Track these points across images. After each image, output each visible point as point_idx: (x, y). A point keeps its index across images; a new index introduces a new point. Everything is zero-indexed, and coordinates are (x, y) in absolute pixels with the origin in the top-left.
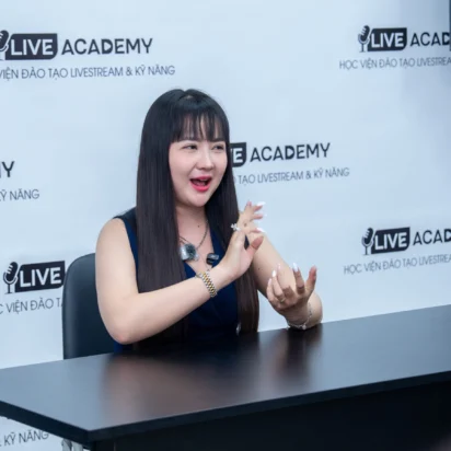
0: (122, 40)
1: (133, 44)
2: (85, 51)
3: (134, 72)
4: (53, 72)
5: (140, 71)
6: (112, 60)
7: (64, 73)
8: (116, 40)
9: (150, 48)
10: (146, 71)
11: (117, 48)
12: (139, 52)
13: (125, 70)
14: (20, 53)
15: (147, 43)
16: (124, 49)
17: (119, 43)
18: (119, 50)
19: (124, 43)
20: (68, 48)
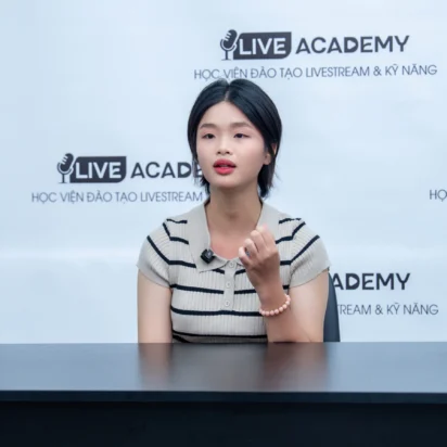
0: (371, 38)
1: (384, 41)
2: (323, 50)
3: (383, 72)
4: (285, 72)
5: (391, 71)
6: (357, 59)
7: (297, 73)
8: (363, 39)
9: (405, 46)
10: (399, 71)
11: (363, 46)
12: (391, 50)
13: (372, 70)
14: (249, 53)
15: (402, 41)
16: (372, 47)
17: (366, 41)
18: (366, 48)
19: (373, 41)
20: (303, 47)
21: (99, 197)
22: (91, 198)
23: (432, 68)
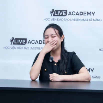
0: (86, 12)
1: (89, 13)
2: (75, 14)
3: (89, 20)
4: (65, 19)
5: (91, 20)
6: (83, 17)
7: (68, 20)
8: (84, 12)
9: (94, 14)
10: (93, 20)
11: (84, 14)
12: (91, 15)
13: (86, 20)
15: (93, 13)
16: (86, 14)
17: (85, 13)
18: (85, 14)
19: (86, 13)
21: (20, 48)
22: (18, 48)
23: (100, 20)
